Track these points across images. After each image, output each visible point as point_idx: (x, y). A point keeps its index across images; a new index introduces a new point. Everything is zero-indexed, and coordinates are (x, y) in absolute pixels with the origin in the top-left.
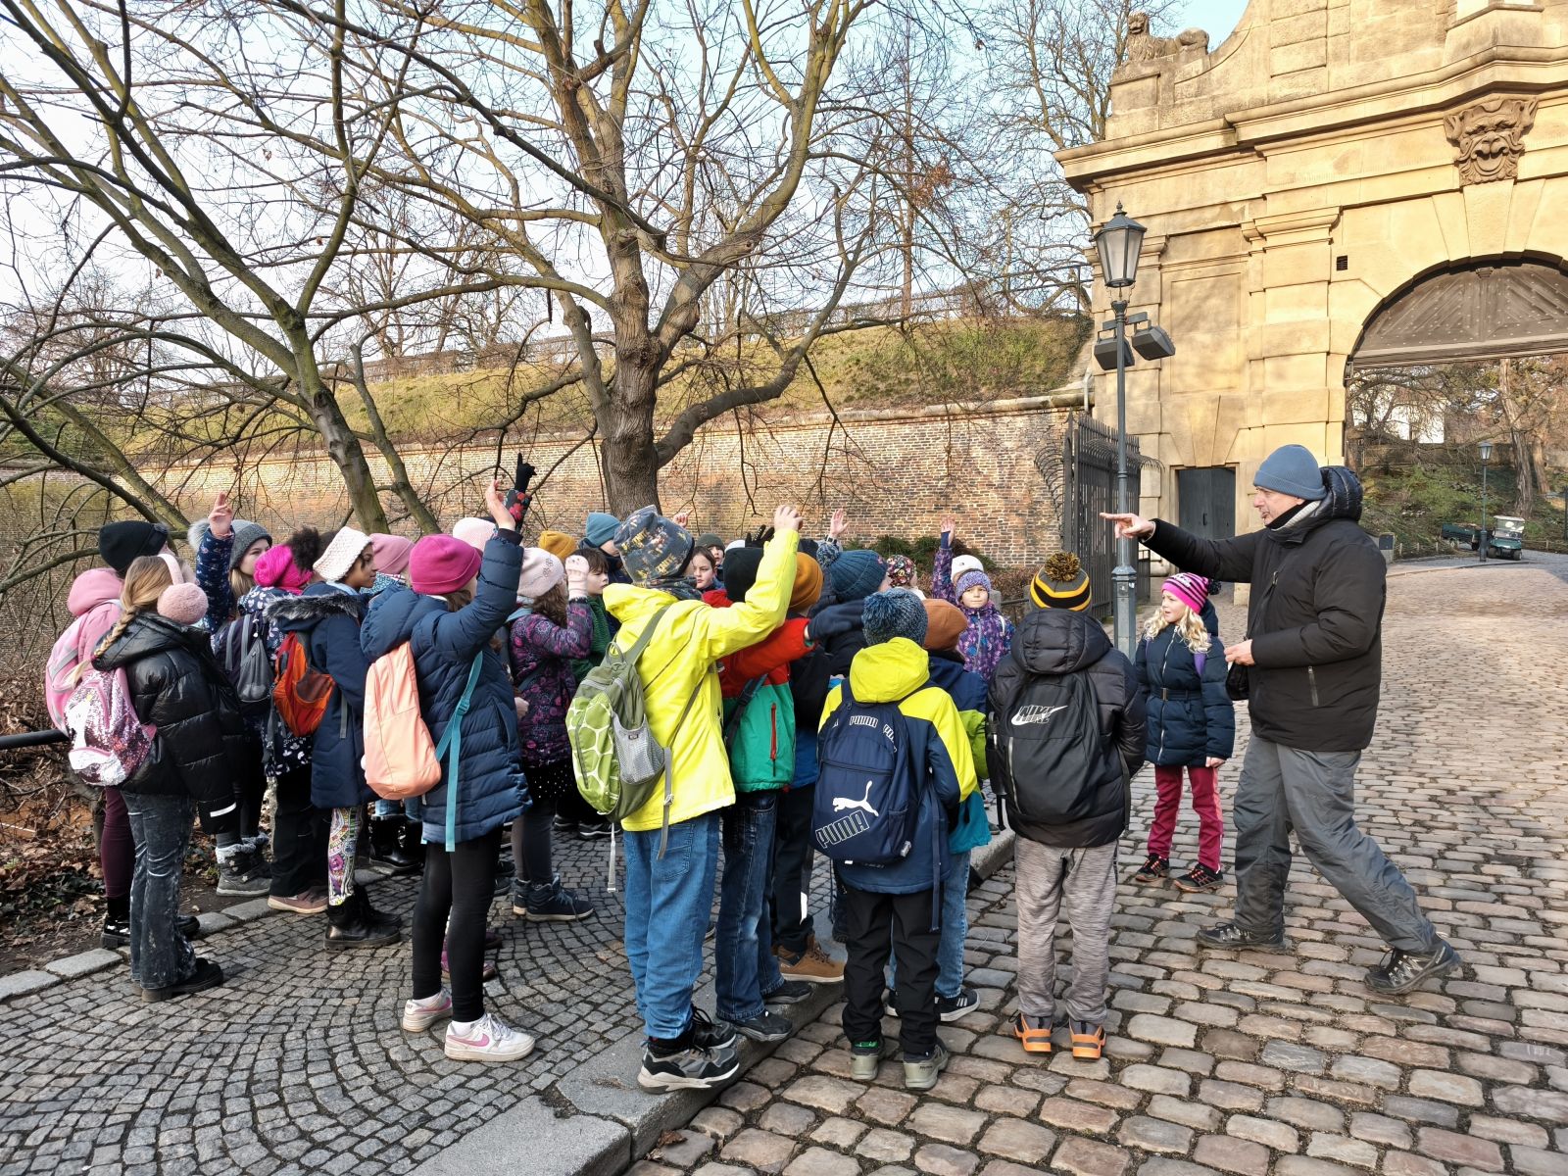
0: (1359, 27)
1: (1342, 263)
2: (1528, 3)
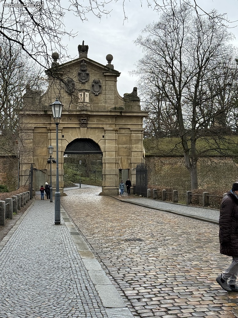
0: (65, 98)
1: (63, 136)
2: (88, 102)
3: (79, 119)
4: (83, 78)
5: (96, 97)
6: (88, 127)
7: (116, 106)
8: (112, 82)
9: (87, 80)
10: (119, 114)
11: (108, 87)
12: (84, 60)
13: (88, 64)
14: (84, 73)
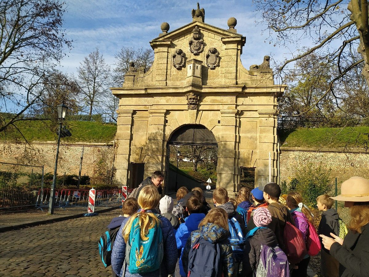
0: (172, 74)
1: (167, 122)
2: (199, 76)
3: (187, 98)
4: (195, 48)
5: (212, 71)
6: (199, 109)
7: (238, 82)
8: (234, 50)
9: (201, 51)
10: (240, 90)
11: (228, 57)
12: (196, 25)
13: (203, 31)
14: (197, 41)
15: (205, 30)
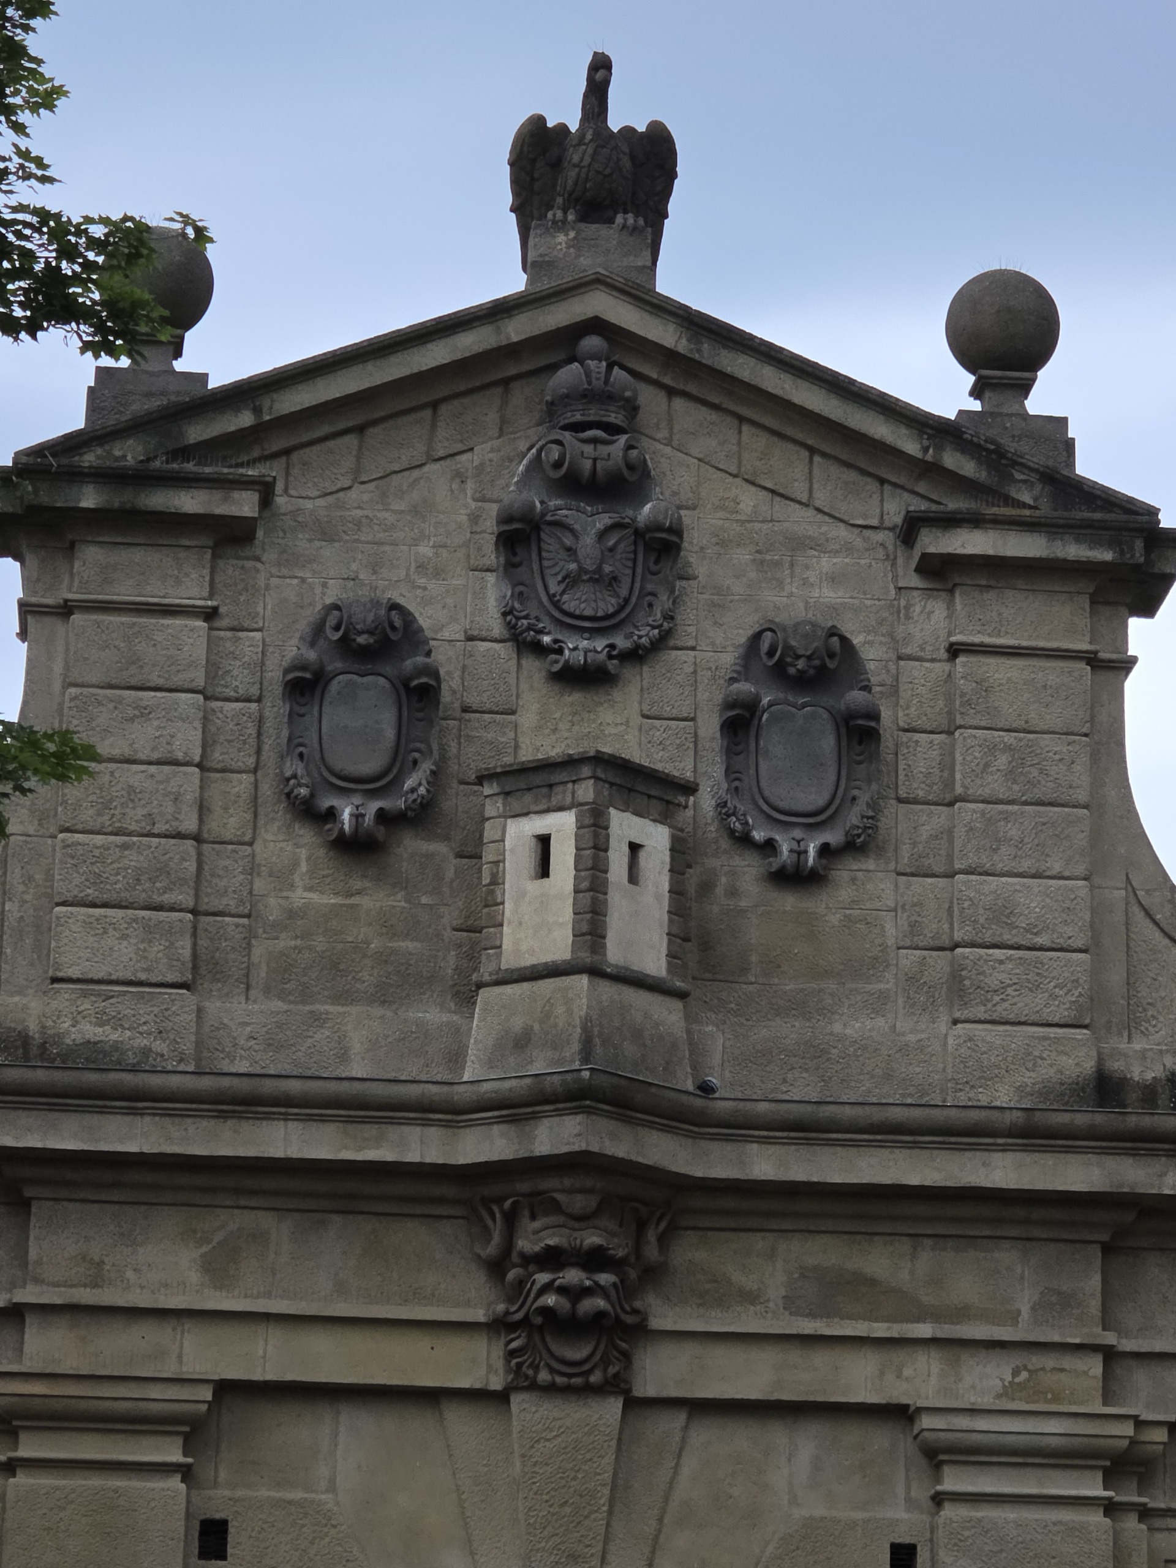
0: (273, 907)
1: (214, 1539)
2: (657, 966)
3: (491, 1249)
4: (578, 601)
5: (789, 901)
6: (639, 1392)
7: (1116, 1066)
8: (1052, 672)
9: (645, 634)
11: (992, 749)
12: (597, 325)
13: (671, 392)
14: (604, 520)
15: (692, 388)
